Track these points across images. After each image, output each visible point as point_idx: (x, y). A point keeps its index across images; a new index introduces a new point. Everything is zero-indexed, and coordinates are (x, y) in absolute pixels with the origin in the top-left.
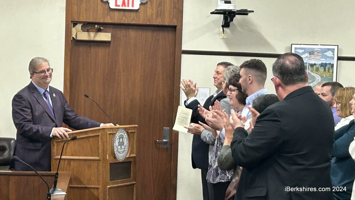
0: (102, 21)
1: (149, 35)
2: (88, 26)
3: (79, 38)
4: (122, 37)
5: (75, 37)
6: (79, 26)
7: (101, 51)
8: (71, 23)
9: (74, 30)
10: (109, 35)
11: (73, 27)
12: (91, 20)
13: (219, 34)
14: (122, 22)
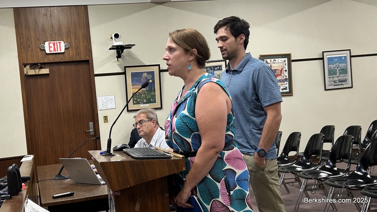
0: (42, 62)
1: (73, 67)
2: (34, 66)
3: (29, 74)
4: (56, 70)
5: (26, 74)
6: (28, 67)
7: (44, 81)
8: (23, 65)
9: (25, 69)
10: (48, 70)
11: (24, 68)
12: (36, 62)
13: (115, 62)
14: (55, 61)
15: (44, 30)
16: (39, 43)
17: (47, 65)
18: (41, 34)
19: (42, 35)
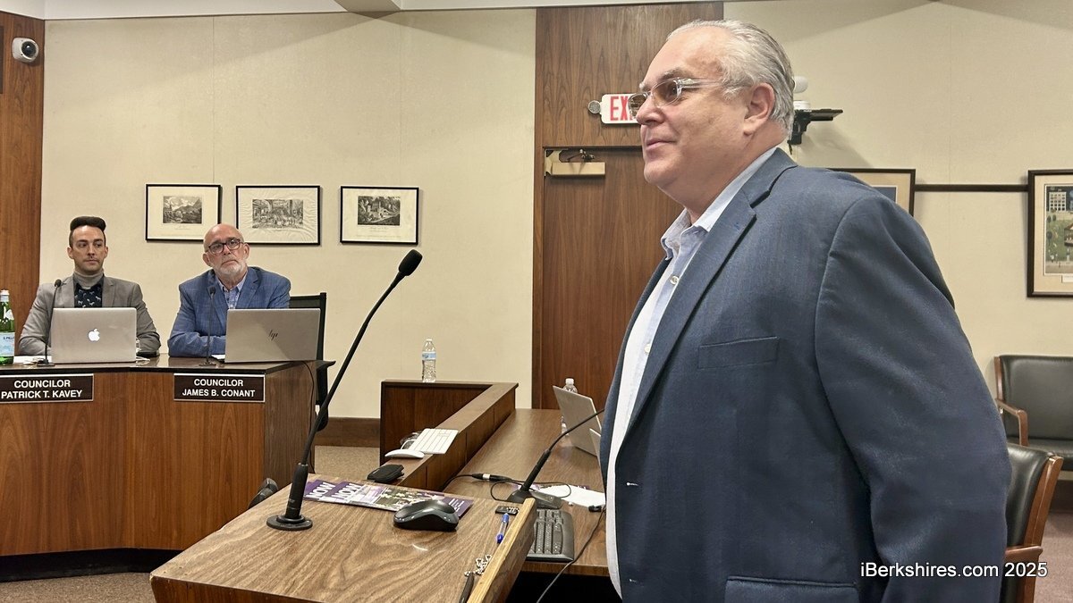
0: (589, 144)
2: (568, 154)
3: (555, 173)
4: (623, 169)
5: (549, 172)
6: (556, 155)
7: (590, 193)
8: (543, 150)
9: (548, 160)
10: (602, 165)
11: (547, 156)
12: (574, 145)
14: (623, 144)
15: (603, 66)
16: (588, 98)
17: (602, 153)
18: (595, 74)
19: (598, 77)
